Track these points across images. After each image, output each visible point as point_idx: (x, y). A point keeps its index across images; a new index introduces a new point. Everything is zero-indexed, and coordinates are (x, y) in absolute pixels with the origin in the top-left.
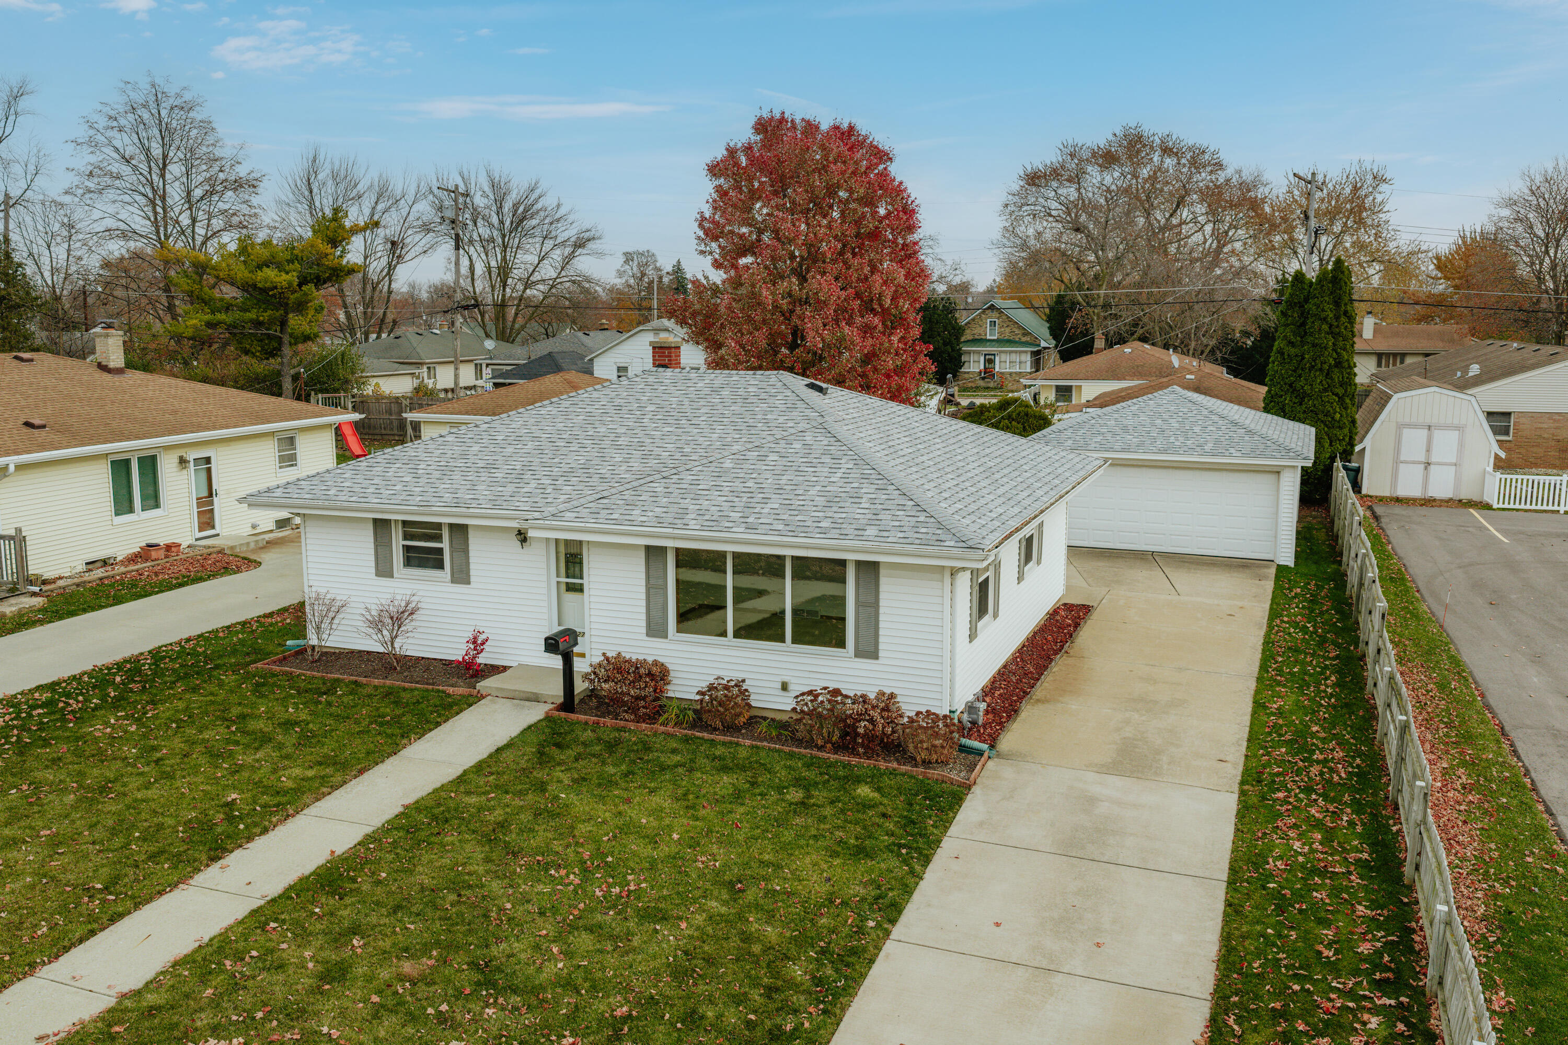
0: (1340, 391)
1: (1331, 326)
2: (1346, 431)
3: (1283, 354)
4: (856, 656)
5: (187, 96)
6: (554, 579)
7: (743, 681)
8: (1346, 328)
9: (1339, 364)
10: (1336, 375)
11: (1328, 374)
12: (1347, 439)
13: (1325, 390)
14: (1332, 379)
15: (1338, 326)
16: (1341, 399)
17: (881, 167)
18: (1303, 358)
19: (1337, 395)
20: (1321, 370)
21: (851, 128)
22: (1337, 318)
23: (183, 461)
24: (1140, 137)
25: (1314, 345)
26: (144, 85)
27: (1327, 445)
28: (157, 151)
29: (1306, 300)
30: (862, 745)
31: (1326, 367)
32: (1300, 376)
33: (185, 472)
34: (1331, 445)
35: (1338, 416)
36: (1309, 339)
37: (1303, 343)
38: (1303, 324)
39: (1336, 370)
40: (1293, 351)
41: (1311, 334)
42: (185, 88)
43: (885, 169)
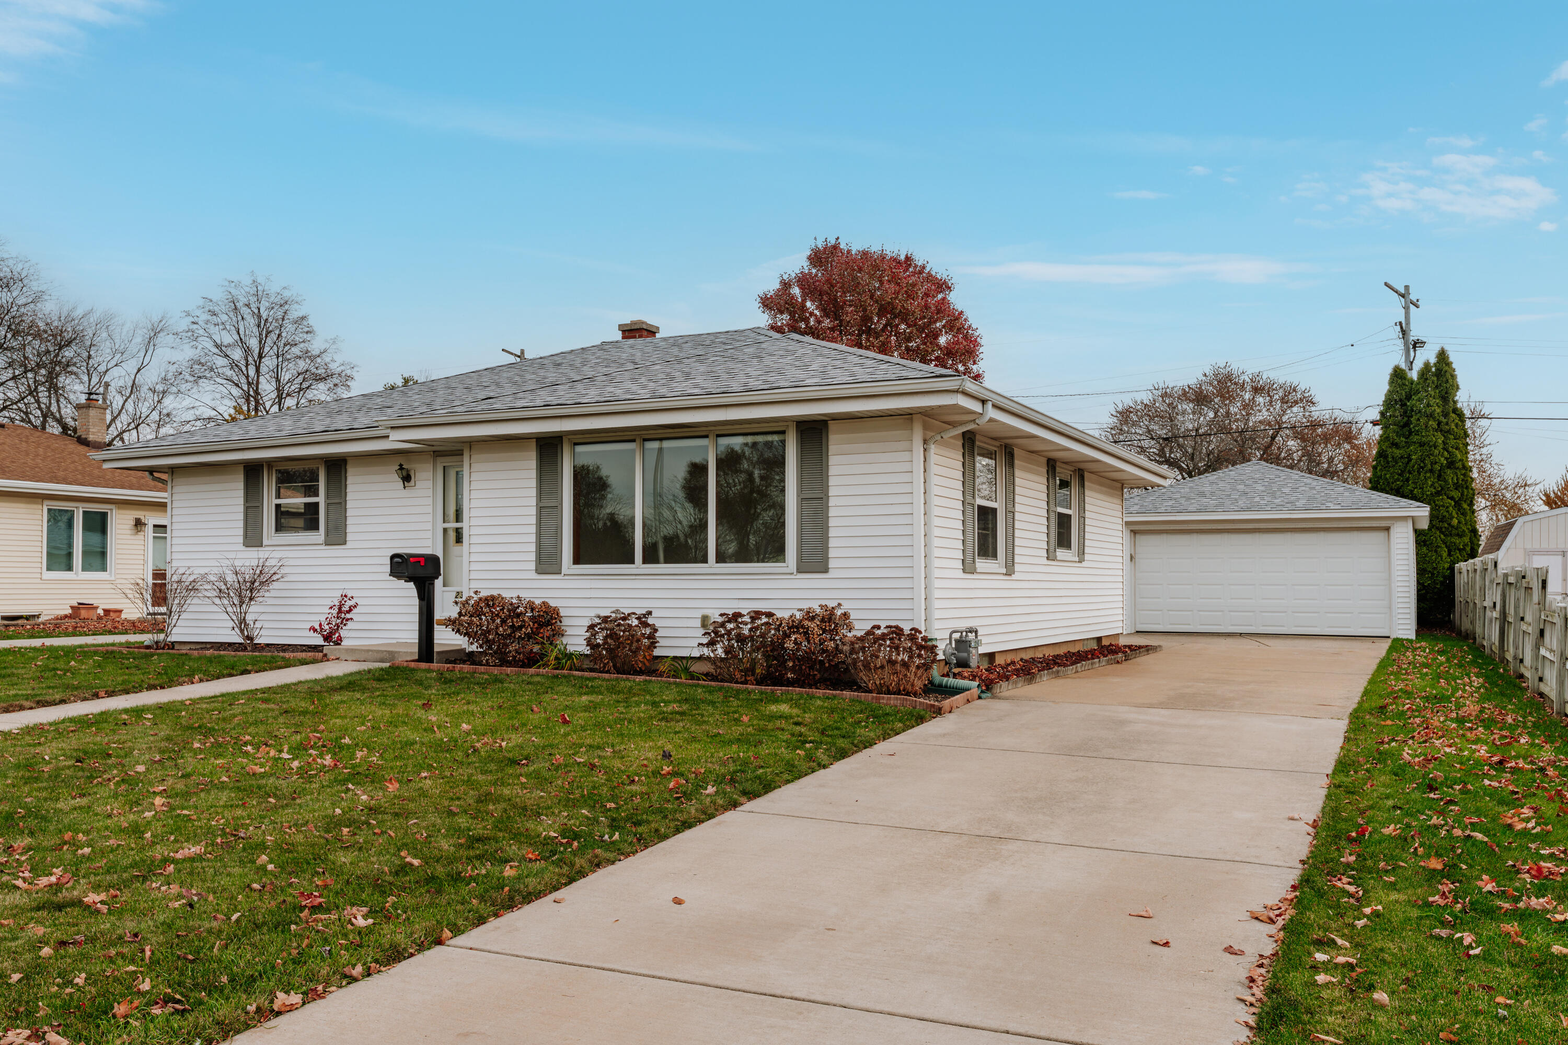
0: (1456, 494)
1: (1439, 424)
2: (1466, 540)
3: (1386, 457)
4: (799, 571)
5: (287, 294)
6: (440, 526)
7: (650, 613)
8: (1457, 425)
9: (1451, 464)
10: (1450, 475)
11: (1439, 476)
12: (1468, 549)
13: (1438, 493)
14: (1445, 481)
15: (1447, 424)
16: (1458, 504)
17: (940, 296)
18: (1410, 460)
19: (1452, 498)
20: (1431, 471)
21: (908, 258)
22: (1446, 415)
23: (139, 524)
24: (1229, 377)
25: (1422, 445)
26: (249, 281)
27: (1445, 554)
28: (254, 343)
29: (1409, 397)
30: (792, 670)
31: (1437, 467)
32: (1408, 480)
33: (140, 536)
34: (1449, 555)
35: (1455, 521)
36: (1415, 438)
37: (1408, 444)
38: (1407, 424)
39: (1449, 471)
40: (1398, 452)
41: (1417, 433)
42: (285, 288)
43: (944, 299)
